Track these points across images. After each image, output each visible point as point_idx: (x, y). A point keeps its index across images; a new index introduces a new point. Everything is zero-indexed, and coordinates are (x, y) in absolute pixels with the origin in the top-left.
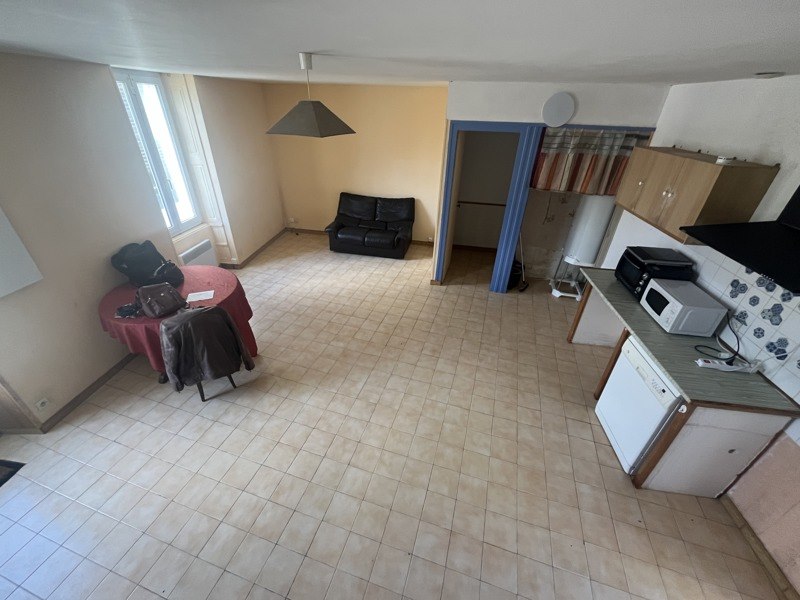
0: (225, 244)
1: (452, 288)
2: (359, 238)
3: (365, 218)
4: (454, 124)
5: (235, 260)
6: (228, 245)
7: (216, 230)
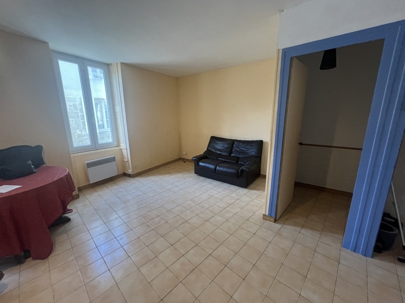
0: (126, 160)
1: (288, 230)
2: (212, 167)
3: (224, 154)
4: (285, 52)
5: (130, 171)
6: (128, 161)
7: (123, 151)
